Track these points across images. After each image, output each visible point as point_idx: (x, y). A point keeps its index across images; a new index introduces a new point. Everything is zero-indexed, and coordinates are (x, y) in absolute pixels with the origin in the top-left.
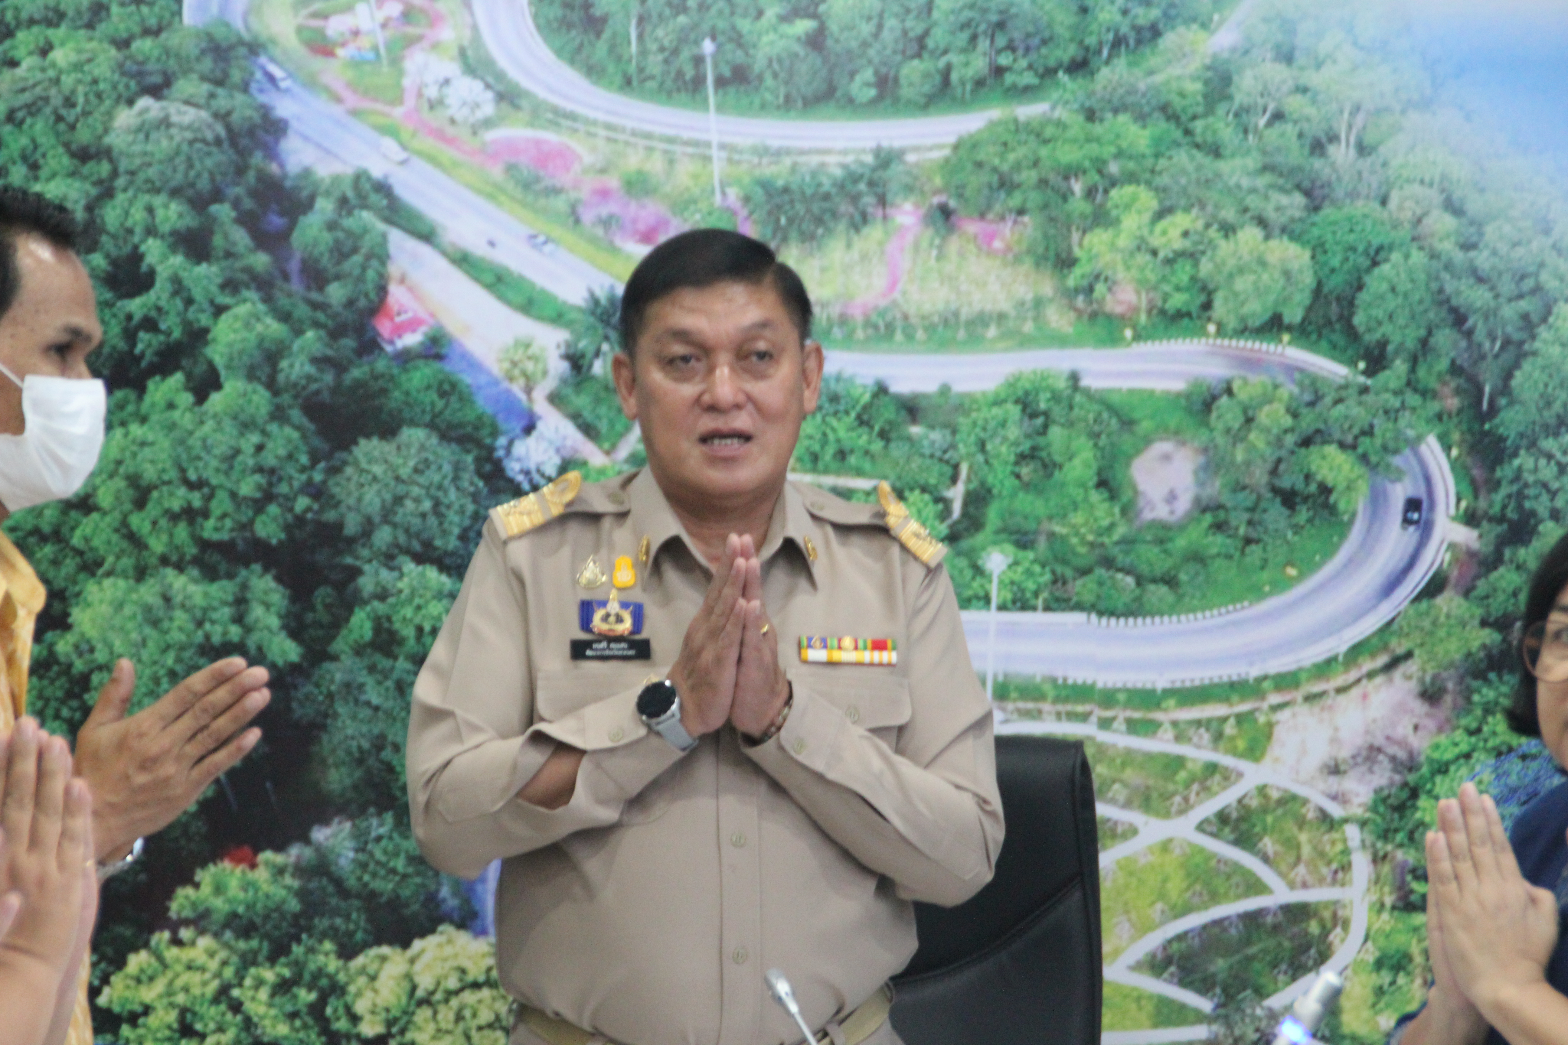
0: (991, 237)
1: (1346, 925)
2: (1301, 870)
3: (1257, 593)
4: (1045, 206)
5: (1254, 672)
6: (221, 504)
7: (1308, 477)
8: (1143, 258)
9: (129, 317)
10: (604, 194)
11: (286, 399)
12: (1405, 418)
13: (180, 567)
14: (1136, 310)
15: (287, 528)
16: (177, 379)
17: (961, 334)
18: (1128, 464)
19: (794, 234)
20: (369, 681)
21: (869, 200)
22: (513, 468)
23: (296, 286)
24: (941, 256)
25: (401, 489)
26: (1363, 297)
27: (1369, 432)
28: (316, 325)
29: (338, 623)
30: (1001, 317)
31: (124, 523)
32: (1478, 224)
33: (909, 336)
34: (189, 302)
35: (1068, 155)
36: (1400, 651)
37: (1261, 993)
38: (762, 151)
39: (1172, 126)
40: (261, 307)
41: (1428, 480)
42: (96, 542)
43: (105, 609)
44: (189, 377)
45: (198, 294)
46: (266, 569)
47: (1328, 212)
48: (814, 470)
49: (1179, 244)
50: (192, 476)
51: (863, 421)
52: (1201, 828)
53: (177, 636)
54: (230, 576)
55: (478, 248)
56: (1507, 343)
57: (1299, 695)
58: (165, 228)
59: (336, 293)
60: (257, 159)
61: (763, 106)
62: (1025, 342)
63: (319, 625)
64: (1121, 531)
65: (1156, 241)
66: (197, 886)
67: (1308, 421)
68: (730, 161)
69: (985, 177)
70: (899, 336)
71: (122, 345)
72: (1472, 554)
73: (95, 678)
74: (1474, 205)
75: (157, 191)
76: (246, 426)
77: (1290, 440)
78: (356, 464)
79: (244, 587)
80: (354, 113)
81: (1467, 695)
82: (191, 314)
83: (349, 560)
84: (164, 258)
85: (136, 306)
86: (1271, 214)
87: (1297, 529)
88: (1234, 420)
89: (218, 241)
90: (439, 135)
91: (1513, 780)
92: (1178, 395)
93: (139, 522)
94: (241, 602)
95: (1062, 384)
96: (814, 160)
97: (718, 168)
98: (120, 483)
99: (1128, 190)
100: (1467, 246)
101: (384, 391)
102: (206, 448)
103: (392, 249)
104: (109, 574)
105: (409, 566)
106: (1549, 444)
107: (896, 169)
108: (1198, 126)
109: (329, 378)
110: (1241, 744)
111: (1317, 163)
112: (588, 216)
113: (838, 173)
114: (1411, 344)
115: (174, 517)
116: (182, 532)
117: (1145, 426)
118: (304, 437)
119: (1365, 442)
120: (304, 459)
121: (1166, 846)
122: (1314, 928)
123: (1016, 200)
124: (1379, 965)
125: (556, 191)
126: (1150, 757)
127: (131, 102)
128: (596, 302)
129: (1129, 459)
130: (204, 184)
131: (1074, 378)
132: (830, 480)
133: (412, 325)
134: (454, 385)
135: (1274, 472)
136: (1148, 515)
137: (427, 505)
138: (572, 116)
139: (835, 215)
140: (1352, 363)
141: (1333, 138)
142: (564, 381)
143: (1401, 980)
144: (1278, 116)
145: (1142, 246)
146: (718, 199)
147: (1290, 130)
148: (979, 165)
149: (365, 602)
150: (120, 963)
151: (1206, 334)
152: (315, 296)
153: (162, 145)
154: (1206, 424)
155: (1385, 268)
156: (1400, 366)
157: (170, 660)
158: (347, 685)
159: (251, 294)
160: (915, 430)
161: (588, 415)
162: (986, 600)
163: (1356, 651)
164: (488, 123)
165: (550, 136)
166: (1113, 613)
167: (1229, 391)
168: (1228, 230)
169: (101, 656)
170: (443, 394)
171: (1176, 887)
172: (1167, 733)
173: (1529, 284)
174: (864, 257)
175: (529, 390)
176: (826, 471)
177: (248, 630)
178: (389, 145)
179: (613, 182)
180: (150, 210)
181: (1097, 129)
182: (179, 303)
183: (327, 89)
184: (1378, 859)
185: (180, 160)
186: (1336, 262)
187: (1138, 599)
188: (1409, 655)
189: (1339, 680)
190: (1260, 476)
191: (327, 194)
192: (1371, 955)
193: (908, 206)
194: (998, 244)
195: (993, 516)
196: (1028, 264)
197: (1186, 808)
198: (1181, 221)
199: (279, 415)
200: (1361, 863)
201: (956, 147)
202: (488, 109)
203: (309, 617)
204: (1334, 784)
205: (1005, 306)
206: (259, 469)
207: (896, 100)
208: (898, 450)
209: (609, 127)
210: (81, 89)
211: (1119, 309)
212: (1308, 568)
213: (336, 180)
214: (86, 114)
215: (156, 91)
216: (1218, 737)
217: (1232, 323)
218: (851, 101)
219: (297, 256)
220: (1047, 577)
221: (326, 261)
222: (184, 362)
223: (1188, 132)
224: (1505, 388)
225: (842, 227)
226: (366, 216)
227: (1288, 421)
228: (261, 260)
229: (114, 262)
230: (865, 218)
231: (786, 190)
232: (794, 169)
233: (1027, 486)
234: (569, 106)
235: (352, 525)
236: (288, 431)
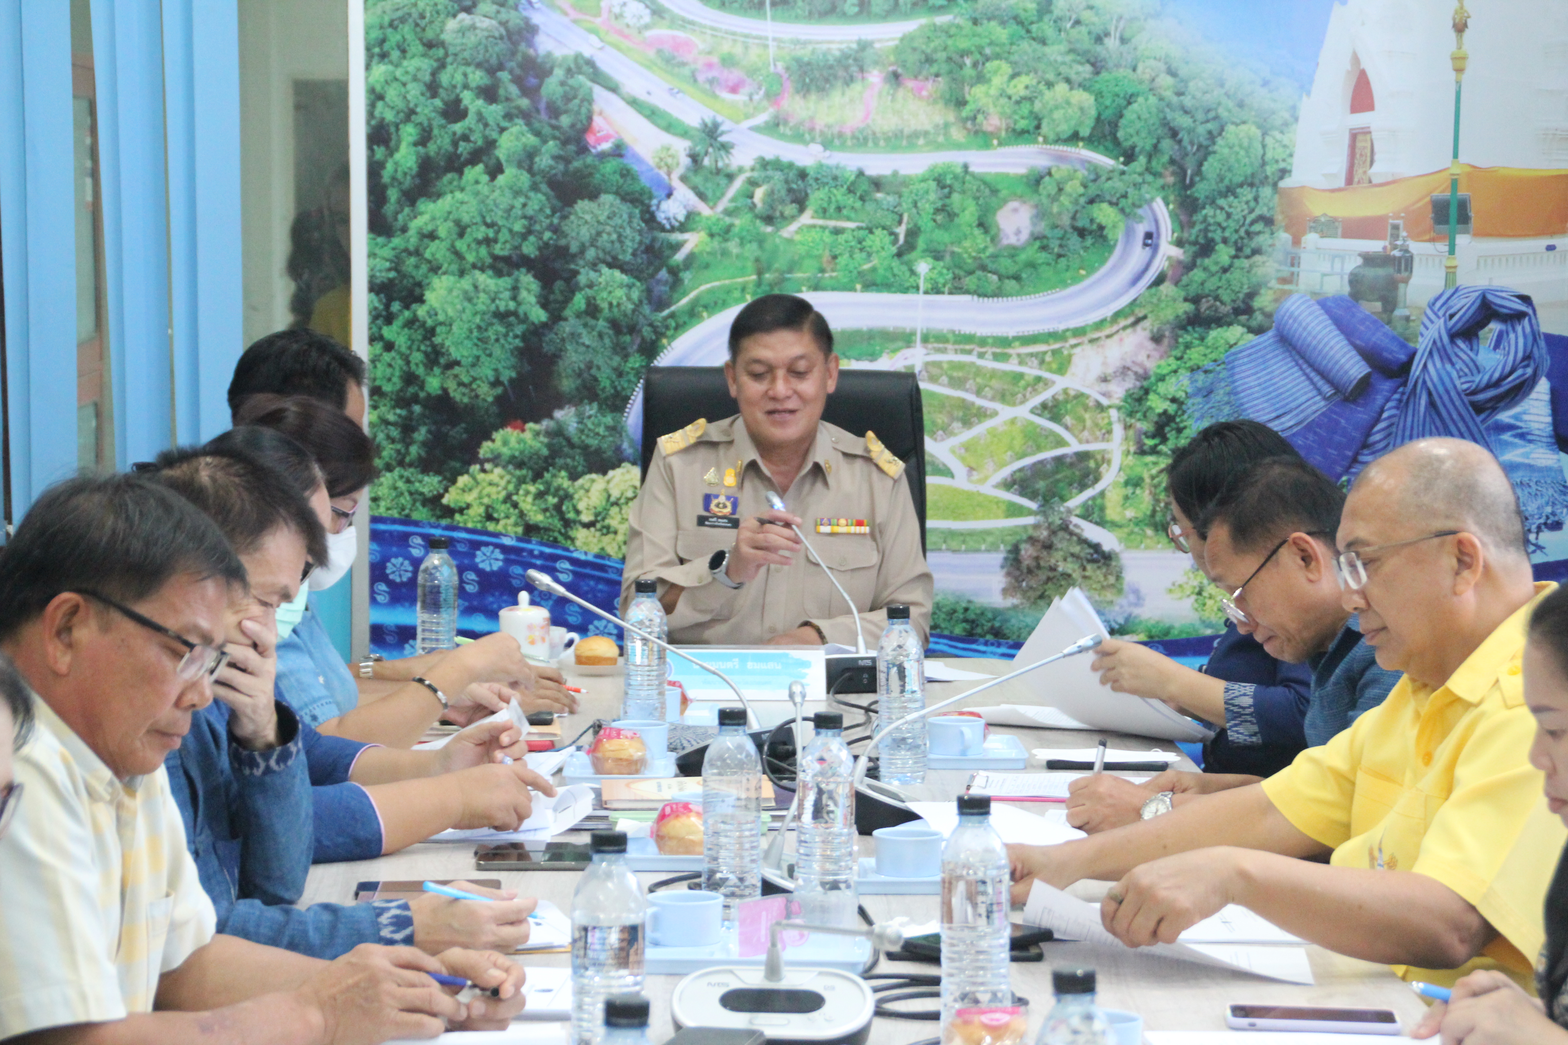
0: (920, 89)
1: (1109, 462)
2: (1086, 434)
3: (1064, 284)
4: (950, 72)
5: (1061, 327)
6: (504, 236)
7: (1092, 221)
8: (1004, 101)
9: (454, 134)
10: (710, 66)
11: (538, 178)
12: (1145, 188)
13: (482, 270)
14: (999, 129)
15: (540, 249)
16: (480, 167)
17: (904, 143)
18: (994, 214)
19: (813, 88)
20: (584, 332)
21: (854, 69)
22: (661, 217)
23: (543, 116)
24: (893, 100)
25: (600, 228)
26: (1123, 122)
27: (1125, 196)
28: (555, 138)
29: (567, 300)
30: (926, 133)
31: (453, 246)
32: (1185, 82)
33: (876, 144)
34: (486, 125)
35: (964, 44)
36: (1141, 315)
37: (1063, 499)
38: (796, 42)
39: (1019, 28)
40: (525, 128)
41: (1156, 222)
42: (438, 256)
43: (443, 292)
44: (486, 166)
45: (491, 122)
46: (528, 271)
47: (1104, 75)
48: (824, 218)
49: (1023, 93)
50: (489, 220)
51: (850, 191)
52: (1032, 411)
53: (481, 307)
54: (509, 275)
55: (642, 96)
56: (1200, 146)
57: (1085, 339)
58: (473, 85)
59: (565, 121)
60: (523, 47)
61: (797, 18)
62: (939, 147)
63: (556, 301)
64: (991, 250)
65: (1010, 91)
66: (493, 441)
67: (1093, 190)
68: (779, 47)
69: (917, 56)
70: (870, 144)
71: (451, 149)
72: (1180, 262)
73: (439, 330)
74: (1183, 72)
75: (469, 64)
76: (517, 193)
77: (1082, 200)
78: (576, 214)
79: (517, 280)
80: (575, 21)
81: (1176, 338)
82: (487, 132)
83: (573, 266)
84: (473, 101)
85: (458, 128)
86: (1073, 77)
87: (1086, 249)
88: (1053, 190)
89: (501, 92)
90: (620, 33)
91: (1200, 384)
92: (1022, 176)
93: (461, 245)
94: (515, 289)
95: (959, 170)
96: (825, 47)
97: (772, 51)
98: (450, 224)
99: (996, 63)
100: (1179, 94)
101: (591, 175)
102: (497, 206)
103: (595, 96)
104: (445, 273)
105: (605, 270)
106: (1221, 202)
107: (869, 52)
108: (1034, 28)
109: (561, 167)
110: (1054, 366)
111: (1099, 48)
112: (701, 78)
113: (837, 54)
114: (1148, 147)
115: (479, 243)
116: (483, 251)
117: (1004, 193)
118: (548, 199)
119: (1123, 202)
120: (548, 211)
121: (1013, 421)
122: (1092, 464)
123: (934, 69)
124: (1127, 483)
125: (684, 64)
126: (1005, 373)
127: (454, 16)
128: (706, 125)
129: (995, 211)
130: (494, 61)
131: (966, 167)
132: (832, 223)
133: (606, 138)
134: (628, 171)
135: (1074, 218)
136: (1005, 242)
137: (614, 236)
138: (692, 23)
139: (836, 77)
140: (1116, 158)
141: (1107, 34)
142: (688, 169)
143: (1138, 491)
144: (1078, 22)
145: (1003, 94)
146: (772, 69)
147: (1083, 29)
148: (914, 49)
149: (581, 289)
150: (454, 482)
151: (1037, 142)
152: (553, 122)
153: (472, 39)
154: (1036, 191)
155: (1135, 106)
156: (1142, 160)
157: (477, 320)
158: (572, 334)
159: (520, 121)
160: (879, 195)
161: (701, 188)
162: (917, 288)
163: (1117, 315)
164: (647, 27)
165: (681, 34)
166: (985, 295)
167: (1050, 174)
168: (1050, 85)
169: (441, 317)
170: (623, 176)
171: (1018, 443)
172: (1014, 360)
173: (1212, 115)
174: (852, 101)
175: (669, 174)
176: (831, 218)
177: (519, 304)
178: (593, 39)
179: (715, 59)
180: (465, 75)
181: (979, 29)
182: (481, 126)
183: (559, 8)
184: (1127, 427)
185: (481, 49)
186: (1108, 102)
187: (999, 288)
188: (1145, 317)
189: (1107, 331)
190: (1066, 221)
191: (560, 66)
192: (1122, 479)
193: (875, 72)
194: (924, 93)
195: (921, 243)
196: (940, 105)
197: (1024, 400)
198: (1024, 80)
199: (535, 187)
200: (1118, 430)
201: (902, 39)
202: (647, 19)
203: (552, 297)
204: (1104, 387)
205: (928, 127)
206: (525, 217)
207: (869, 13)
208: (870, 206)
209: (713, 29)
210: (428, 9)
211: (990, 129)
212: (1091, 270)
213: (565, 58)
214: (431, 22)
215: (468, 10)
216: (1042, 362)
217: (1052, 136)
218: (844, 14)
219: (544, 100)
220: (950, 276)
221: (559, 103)
222: (484, 158)
223: (1028, 31)
224: (1198, 172)
225: (839, 83)
226: (581, 78)
227: (1081, 190)
228: (524, 103)
229: (446, 103)
230: (852, 79)
231: (809, 64)
232: (813, 52)
233: (939, 226)
234: (690, 17)
235: (574, 248)
236: (540, 196)
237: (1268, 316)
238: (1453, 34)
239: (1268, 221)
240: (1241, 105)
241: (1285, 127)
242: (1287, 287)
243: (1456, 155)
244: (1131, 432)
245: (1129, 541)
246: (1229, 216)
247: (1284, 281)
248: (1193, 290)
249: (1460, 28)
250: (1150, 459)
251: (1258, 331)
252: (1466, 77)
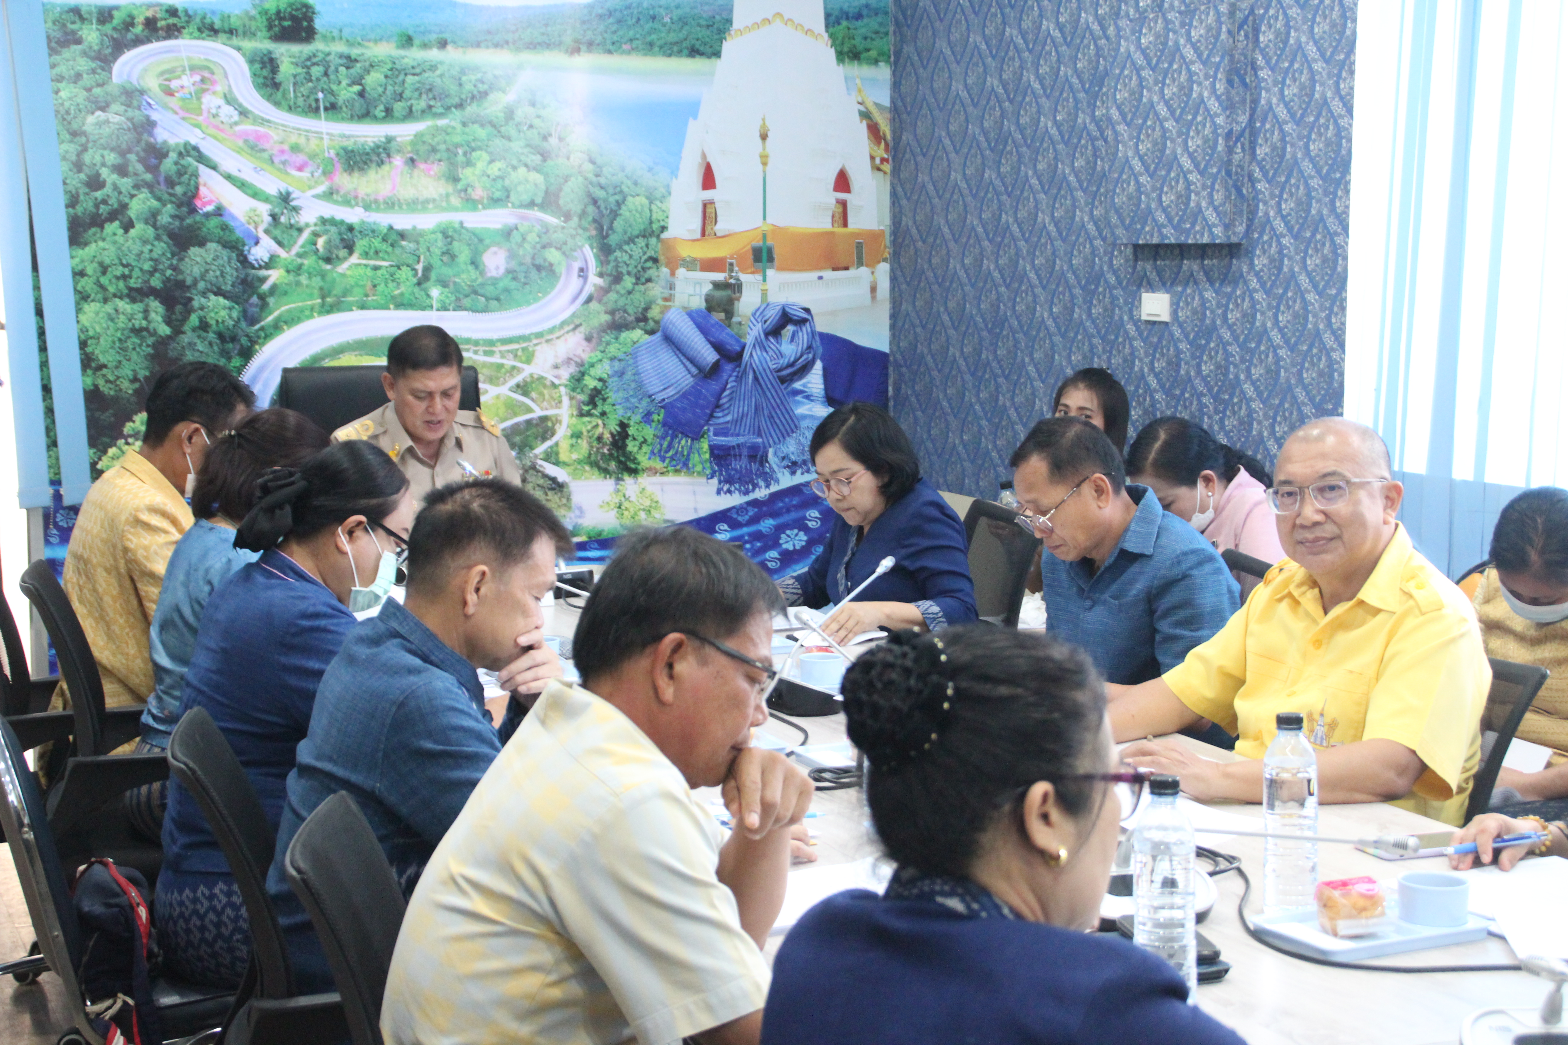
0: (429, 170)
1: (560, 422)
2: (545, 404)
3: (528, 303)
4: (449, 159)
5: (527, 332)
6: (136, 273)
7: (545, 260)
8: (485, 179)
9: (96, 199)
10: (282, 152)
11: (160, 231)
12: (578, 238)
13: (121, 298)
14: (482, 198)
15: (163, 282)
16: (116, 224)
17: (420, 207)
18: (481, 256)
19: (356, 168)
20: (198, 342)
21: (384, 155)
22: (251, 258)
23: (163, 187)
24: (411, 177)
25: (208, 267)
26: (562, 194)
27: (565, 243)
28: (172, 202)
29: (185, 318)
30: (434, 200)
31: (98, 281)
32: (600, 167)
33: (400, 207)
34: (120, 193)
35: (457, 139)
36: (578, 323)
37: (532, 448)
38: (343, 136)
39: (493, 129)
40: (149, 195)
41: (586, 261)
42: (87, 288)
43: (92, 315)
44: (121, 222)
45: (123, 190)
46: (156, 298)
47: (550, 163)
48: (367, 258)
49: (497, 173)
50: (124, 262)
51: (384, 240)
52: (510, 390)
53: (121, 325)
54: (141, 301)
55: (234, 172)
56: (612, 211)
57: (543, 340)
58: (109, 163)
59: (179, 190)
60: (145, 136)
61: (343, 119)
62: (444, 210)
63: (177, 320)
64: (480, 280)
65: (489, 172)
66: (134, 422)
67: (545, 240)
68: (331, 140)
69: (426, 147)
70: (396, 207)
71: (94, 210)
72: (601, 288)
73: (89, 342)
74: (599, 161)
75: (105, 149)
76: (145, 242)
77: (538, 246)
78: (190, 257)
79: (147, 305)
80: (183, 119)
81: (600, 339)
82: (121, 198)
83: (188, 295)
84: (109, 176)
85: (99, 194)
86: (529, 163)
87: (541, 279)
88: (519, 240)
89: (131, 169)
90: (217, 128)
91: (616, 368)
92: (498, 230)
93: (104, 280)
94: (146, 312)
95: (457, 226)
96: (362, 140)
97: (326, 142)
98: (95, 265)
99: (478, 153)
100: (597, 176)
101: (199, 229)
102: (130, 251)
103: (200, 172)
104: (93, 301)
105: (212, 297)
106: (626, 247)
107: (393, 144)
108: (503, 129)
109: (177, 223)
110: (524, 359)
111: (545, 144)
112: (276, 160)
113: (372, 145)
114: (579, 211)
115: (118, 278)
116: (121, 284)
117: (487, 242)
118: (169, 247)
119: (565, 248)
120: (169, 255)
121: (498, 397)
122: (550, 424)
123: (438, 156)
124: (572, 436)
125: (264, 150)
126: (492, 364)
127: (93, 113)
128: (281, 193)
129: (481, 254)
130: (124, 146)
131: (461, 223)
132: (372, 263)
133: (209, 203)
134: (227, 226)
135: (533, 258)
136: (489, 275)
137: (218, 273)
138: (268, 121)
139: (371, 161)
140: (559, 218)
141: (550, 135)
142: (270, 225)
143: (580, 441)
144: (531, 126)
145: (485, 174)
146: (326, 155)
147: (535, 131)
148: (424, 142)
149: (195, 311)
150: (105, 452)
151: (507, 207)
152: (171, 191)
153: (106, 130)
154: (508, 240)
155: (570, 183)
156: (576, 219)
157: (119, 334)
158: (190, 344)
159: (145, 190)
160: (404, 243)
161: (280, 238)
162: (432, 307)
163: (563, 324)
164: (236, 124)
165: (261, 129)
166: (478, 311)
167: (517, 229)
168: (515, 168)
169: (91, 333)
170: (223, 229)
171: (502, 411)
172: (498, 355)
173: (618, 189)
174: (383, 177)
175: (256, 228)
176: (371, 259)
177: (149, 322)
178: (197, 131)
179: (286, 147)
180: (103, 156)
181: (467, 130)
182: (116, 193)
183: (172, 109)
184: (572, 398)
185: (114, 136)
186: (552, 181)
187: (486, 306)
188: (580, 325)
189: (557, 334)
190: (528, 260)
191: (174, 150)
192: (569, 433)
193: (398, 158)
194: (432, 173)
195: (433, 276)
196: (443, 181)
197: (505, 381)
198: (498, 165)
199: (158, 238)
200: (566, 401)
201: (415, 136)
202: (236, 117)
203: (174, 317)
204: (556, 372)
205: (436, 196)
206: (151, 259)
207: (392, 117)
208: (398, 251)
209: (283, 125)
210: (72, 108)
211: (477, 197)
212: (546, 293)
213: (177, 145)
214: (75, 117)
215: (103, 109)
216: (516, 356)
217: (517, 203)
218: (375, 117)
219: (163, 175)
220: (454, 298)
221: (175, 178)
222: (120, 217)
223: (499, 132)
224: (611, 228)
225: (374, 165)
226: (190, 159)
227: (537, 239)
228: (148, 177)
229: (89, 177)
230: (382, 162)
231: (352, 151)
232: (355, 143)
233: (445, 264)
234: (268, 117)
235: (189, 281)
236: (162, 244)
237: (657, 322)
238: (759, 141)
239: (655, 260)
240: (636, 184)
241: (662, 199)
242: (667, 304)
243: (765, 218)
244: (574, 402)
245: (575, 475)
246: (631, 256)
247: (666, 299)
248: (611, 306)
249: (764, 137)
250: (586, 419)
251: (651, 332)
252: (769, 168)
